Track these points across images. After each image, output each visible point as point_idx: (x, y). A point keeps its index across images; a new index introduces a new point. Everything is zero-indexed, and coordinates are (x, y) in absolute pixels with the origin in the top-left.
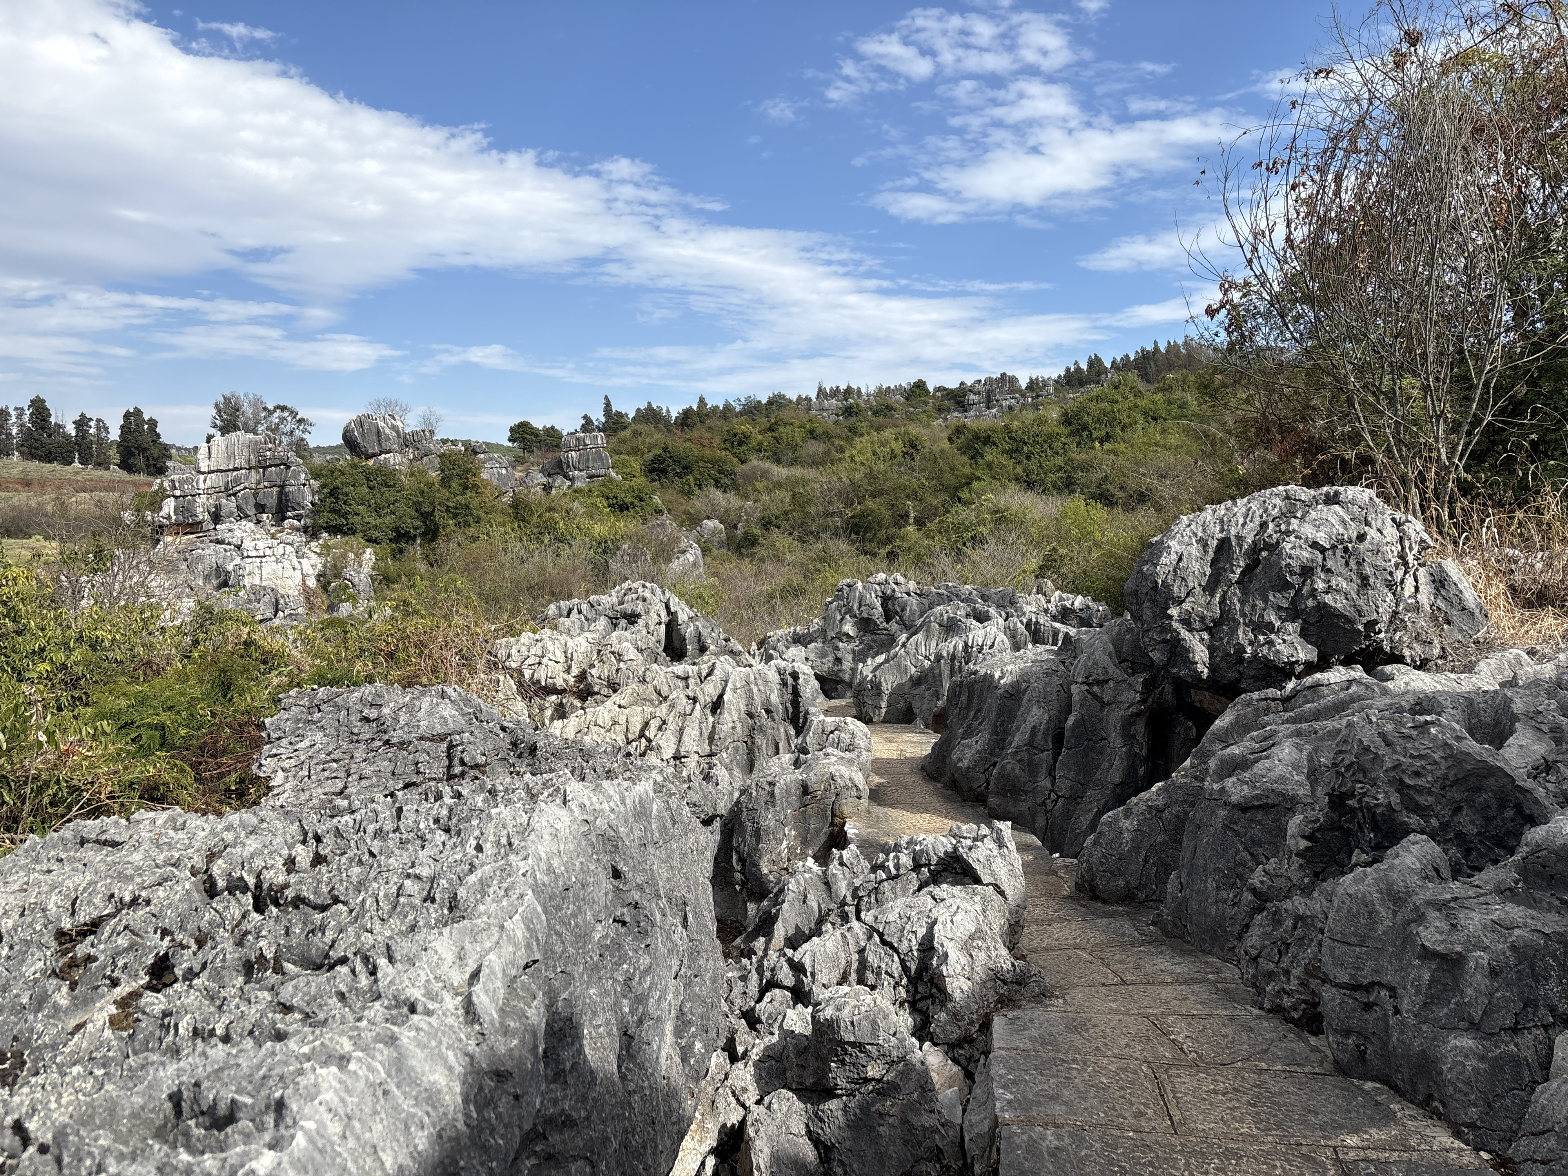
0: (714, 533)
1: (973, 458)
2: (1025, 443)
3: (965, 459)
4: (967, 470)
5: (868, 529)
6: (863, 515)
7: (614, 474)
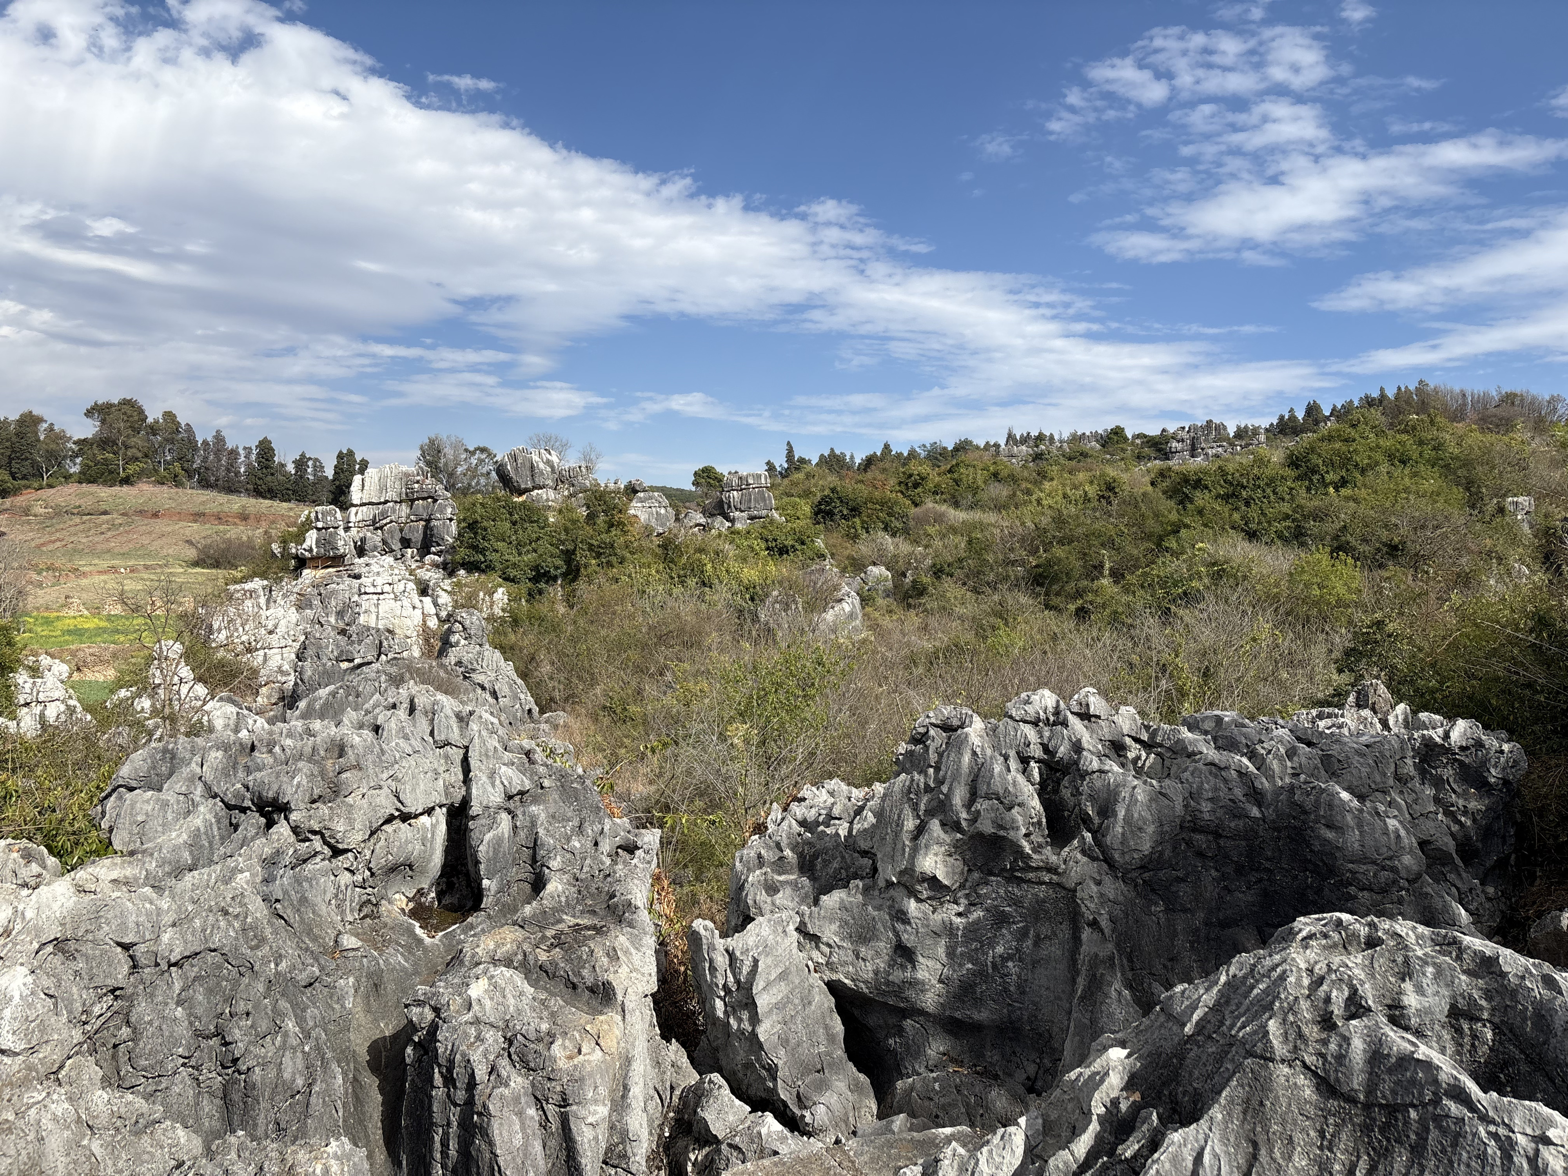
0: (878, 581)
1: (1181, 502)
2: (1244, 488)
3: (1171, 503)
4: (1174, 517)
5: (1055, 579)
6: (1049, 563)
7: (777, 516)
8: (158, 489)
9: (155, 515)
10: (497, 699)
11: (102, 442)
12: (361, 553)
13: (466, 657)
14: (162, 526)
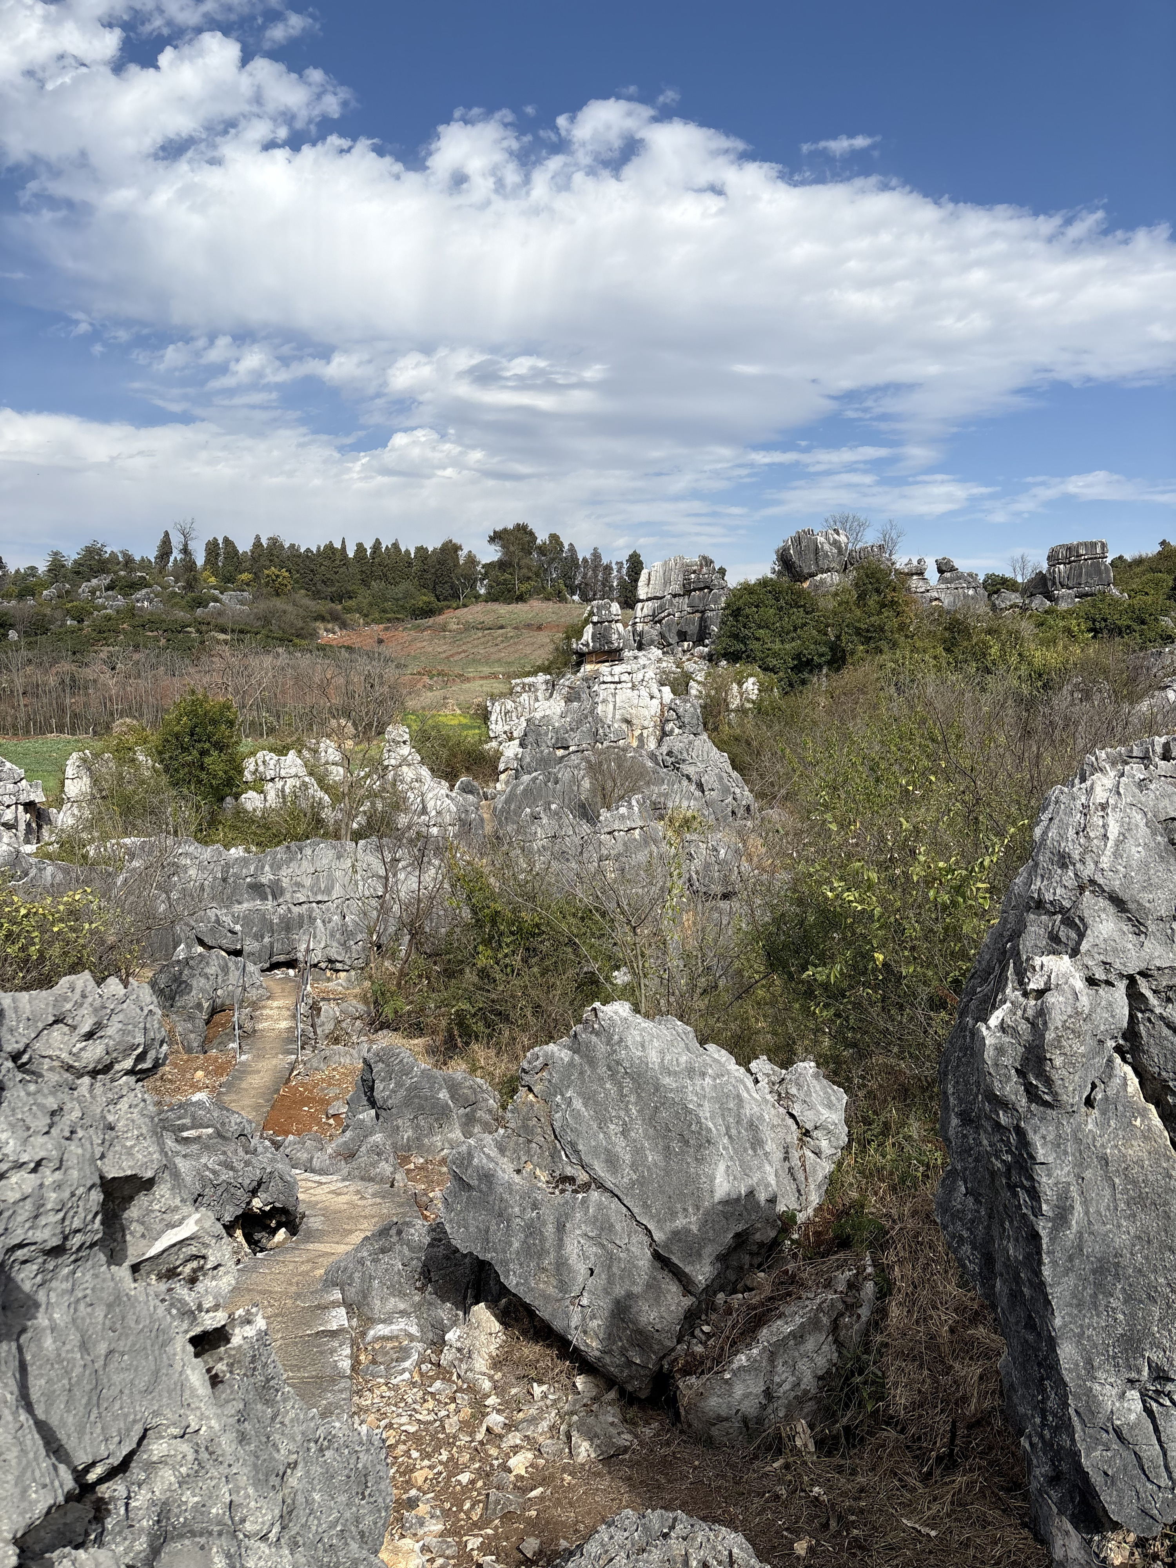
7: (1115, 591)
8: (544, 605)
9: (539, 628)
10: (703, 792)
11: (501, 565)
12: (640, 648)
13: (677, 746)
14: (543, 637)
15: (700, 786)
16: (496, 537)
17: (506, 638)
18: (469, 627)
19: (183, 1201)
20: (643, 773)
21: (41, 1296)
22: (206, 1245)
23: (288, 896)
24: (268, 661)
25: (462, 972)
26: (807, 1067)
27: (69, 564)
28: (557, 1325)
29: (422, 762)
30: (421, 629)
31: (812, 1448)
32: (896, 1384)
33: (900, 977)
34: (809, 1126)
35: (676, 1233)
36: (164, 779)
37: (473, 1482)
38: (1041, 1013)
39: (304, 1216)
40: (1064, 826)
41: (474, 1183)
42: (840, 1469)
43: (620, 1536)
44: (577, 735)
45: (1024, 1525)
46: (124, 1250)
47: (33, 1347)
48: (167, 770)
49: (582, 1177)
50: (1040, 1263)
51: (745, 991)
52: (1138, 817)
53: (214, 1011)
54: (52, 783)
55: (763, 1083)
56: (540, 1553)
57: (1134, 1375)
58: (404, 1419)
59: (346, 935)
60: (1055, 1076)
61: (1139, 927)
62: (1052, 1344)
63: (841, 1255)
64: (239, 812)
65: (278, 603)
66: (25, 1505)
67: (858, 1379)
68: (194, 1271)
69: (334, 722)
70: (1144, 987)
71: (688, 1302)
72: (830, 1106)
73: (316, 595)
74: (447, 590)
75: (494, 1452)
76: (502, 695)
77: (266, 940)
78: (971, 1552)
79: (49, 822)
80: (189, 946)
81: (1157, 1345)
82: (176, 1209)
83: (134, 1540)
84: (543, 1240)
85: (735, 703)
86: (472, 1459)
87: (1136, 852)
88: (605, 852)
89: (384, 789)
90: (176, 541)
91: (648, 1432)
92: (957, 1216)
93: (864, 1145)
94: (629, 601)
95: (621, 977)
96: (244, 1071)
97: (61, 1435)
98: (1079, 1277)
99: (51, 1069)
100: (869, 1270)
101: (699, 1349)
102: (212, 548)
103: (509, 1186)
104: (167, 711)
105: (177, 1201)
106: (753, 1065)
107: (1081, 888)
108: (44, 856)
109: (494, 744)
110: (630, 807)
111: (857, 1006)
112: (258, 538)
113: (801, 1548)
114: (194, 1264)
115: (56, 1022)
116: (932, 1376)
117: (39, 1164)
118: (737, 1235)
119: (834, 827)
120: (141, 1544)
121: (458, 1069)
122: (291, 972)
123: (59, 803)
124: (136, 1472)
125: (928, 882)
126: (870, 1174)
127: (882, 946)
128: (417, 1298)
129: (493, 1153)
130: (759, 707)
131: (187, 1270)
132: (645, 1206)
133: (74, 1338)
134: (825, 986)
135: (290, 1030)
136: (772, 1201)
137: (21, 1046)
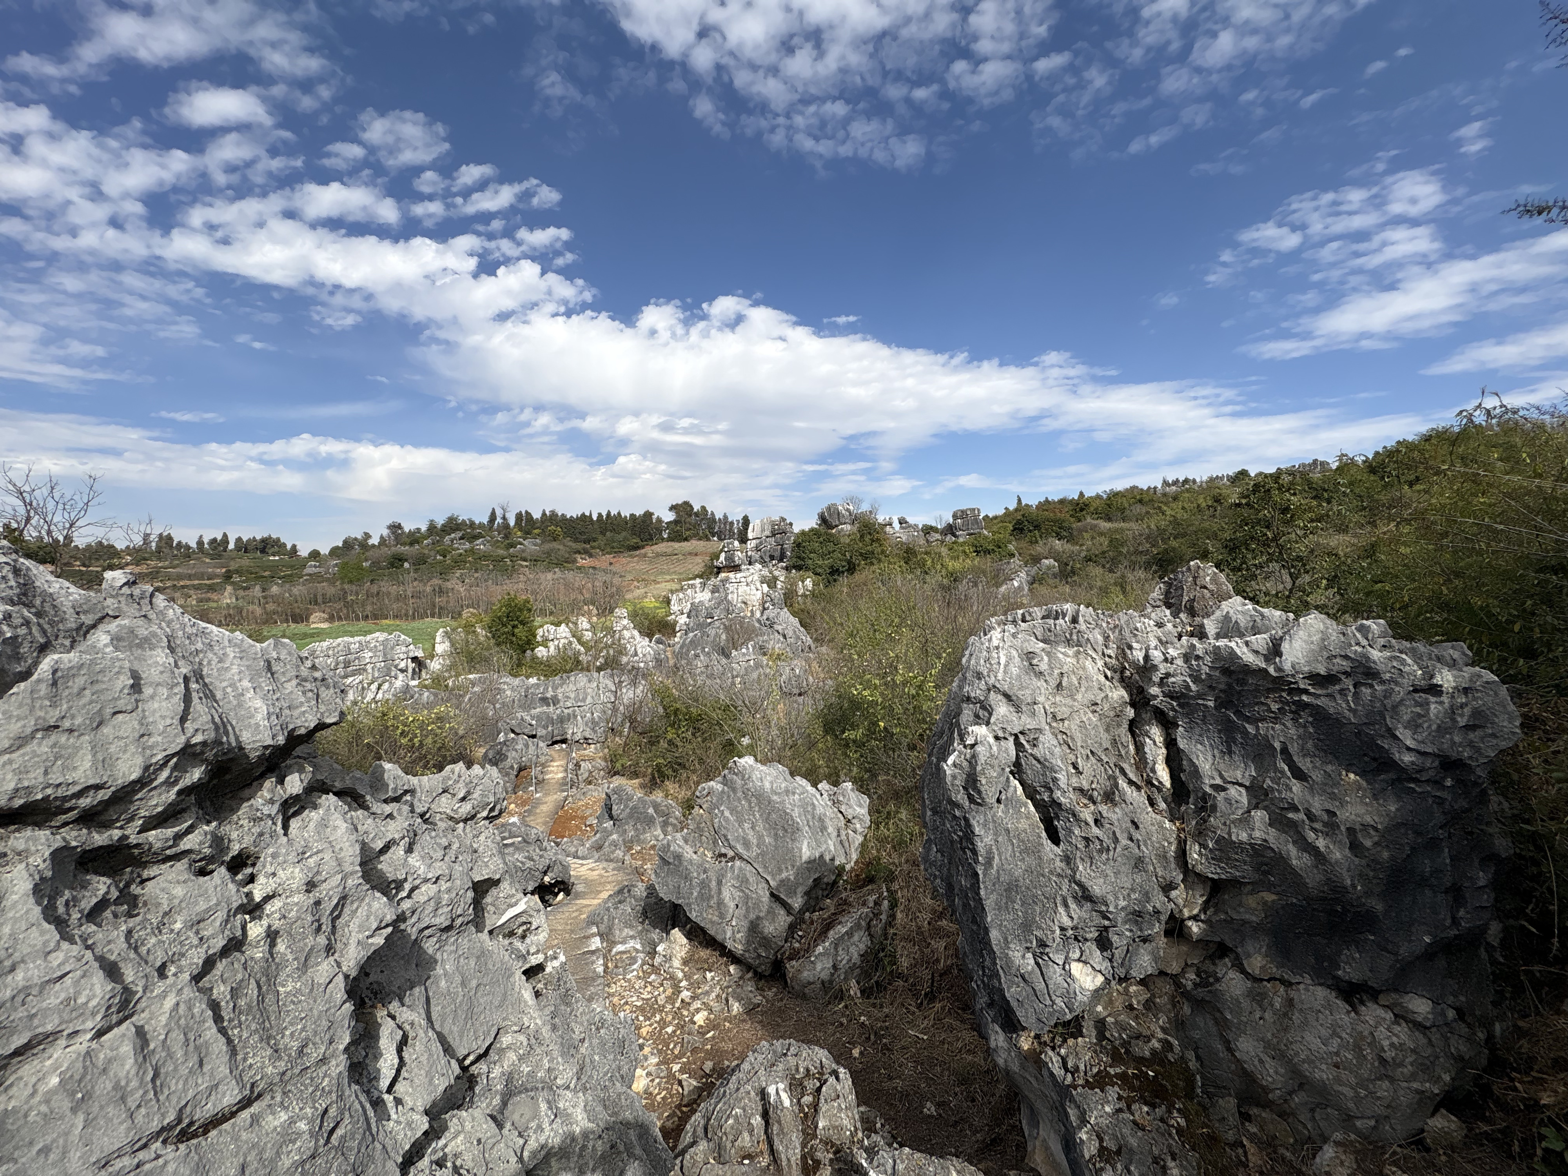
0: (1049, 568)
7: (986, 532)
8: (698, 543)
9: (696, 555)
10: (786, 639)
11: (676, 522)
12: (750, 564)
13: (772, 615)
14: (698, 559)
15: (784, 636)
16: (673, 508)
17: (679, 560)
18: (658, 555)
19: (517, 890)
20: (754, 630)
21: (438, 956)
22: (531, 916)
23: (561, 704)
24: (550, 576)
25: (658, 742)
26: (849, 785)
27: (439, 526)
28: (719, 938)
29: (634, 628)
30: (632, 557)
31: (859, 995)
32: (902, 955)
33: (893, 735)
34: (850, 817)
35: (782, 881)
36: (492, 641)
37: (674, 1032)
38: (974, 756)
39: (573, 884)
40: (978, 658)
41: (671, 860)
42: (874, 1005)
43: (760, 1058)
44: (718, 611)
45: (975, 1030)
46: (484, 922)
47: (434, 987)
48: (493, 637)
49: (731, 853)
50: (979, 888)
51: (812, 745)
52: (1014, 653)
53: (521, 770)
54: (428, 646)
55: (825, 796)
56: (713, 1070)
57: (1029, 945)
58: (635, 999)
59: (594, 723)
60: (982, 789)
61: (1018, 709)
62: (987, 931)
63: (870, 887)
64: (534, 658)
65: (555, 545)
66: (432, 1088)
67: (882, 954)
68: (524, 931)
69: (586, 608)
70: (1022, 740)
71: (790, 919)
72: (860, 806)
73: (576, 540)
74: (647, 536)
75: (685, 1013)
76: (677, 591)
77: (550, 728)
78: (946, 1046)
79: (426, 667)
80: (506, 734)
81: (1039, 928)
82: (513, 895)
83: (492, 1099)
84: (710, 890)
85: (801, 592)
86: (674, 1018)
87: (1015, 671)
88: (735, 673)
89: (614, 644)
90: (499, 513)
91: (770, 994)
92: (933, 864)
93: (878, 825)
94: (744, 540)
95: (746, 741)
96: (538, 803)
97: (450, 1039)
98: (998, 894)
99: (441, 820)
100: (885, 894)
101: (797, 945)
102: (519, 516)
103: (691, 861)
104: (494, 604)
105: (514, 891)
106: (819, 786)
107: (989, 690)
108: (422, 686)
109: (673, 617)
110: (748, 648)
111: (872, 751)
112: (544, 511)
113: (856, 1052)
114: (524, 927)
115: (443, 792)
116: (920, 949)
117: (438, 878)
118: (815, 880)
119: (856, 657)
120: (497, 1101)
121: (658, 796)
122: (564, 746)
123: (432, 657)
124: (493, 1056)
125: (904, 683)
126: (882, 841)
127: (883, 718)
128: (640, 928)
129: (681, 843)
130: (813, 592)
131: (520, 931)
132: (765, 867)
133: (458, 979)
134: (854, 741)
135: (564, 778)
136: (833, 860)
137: (425, 809)
